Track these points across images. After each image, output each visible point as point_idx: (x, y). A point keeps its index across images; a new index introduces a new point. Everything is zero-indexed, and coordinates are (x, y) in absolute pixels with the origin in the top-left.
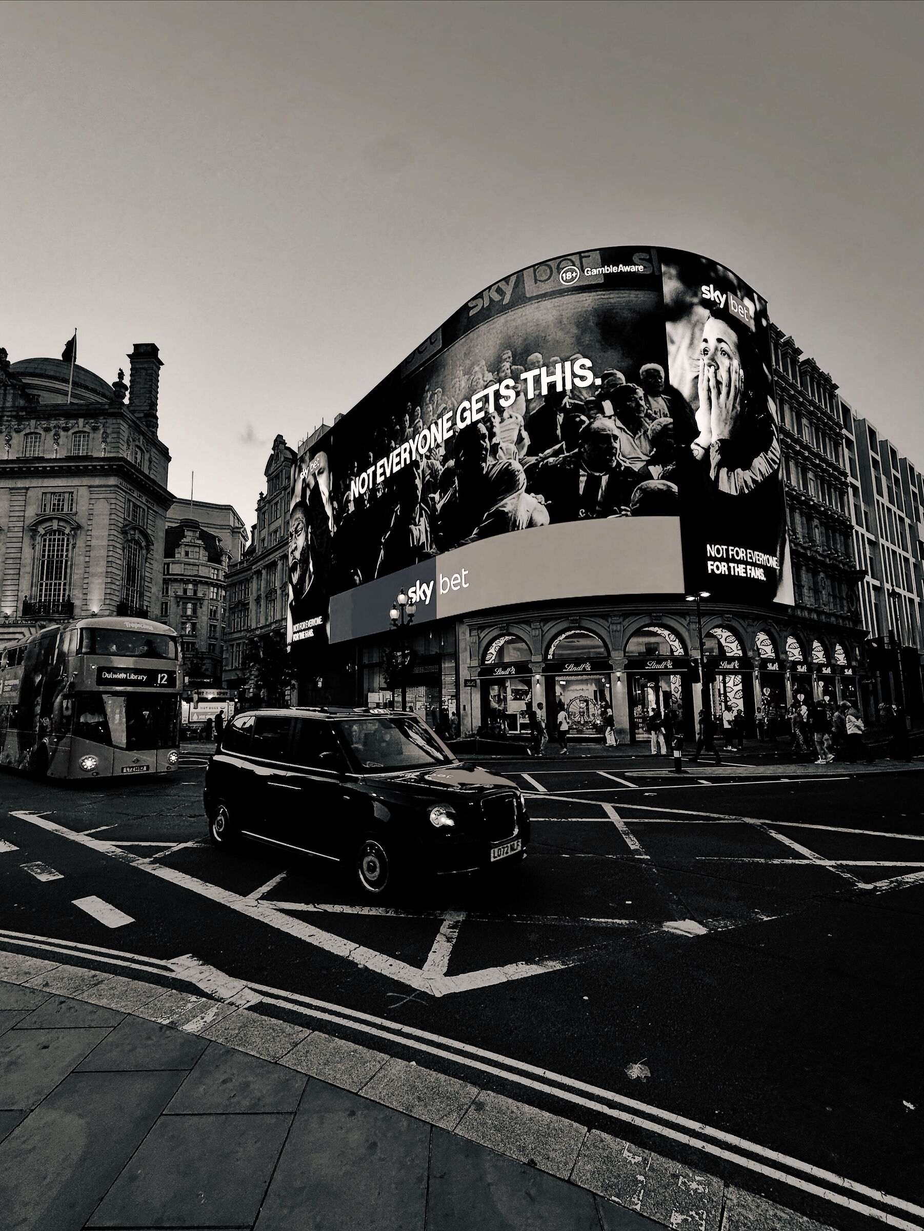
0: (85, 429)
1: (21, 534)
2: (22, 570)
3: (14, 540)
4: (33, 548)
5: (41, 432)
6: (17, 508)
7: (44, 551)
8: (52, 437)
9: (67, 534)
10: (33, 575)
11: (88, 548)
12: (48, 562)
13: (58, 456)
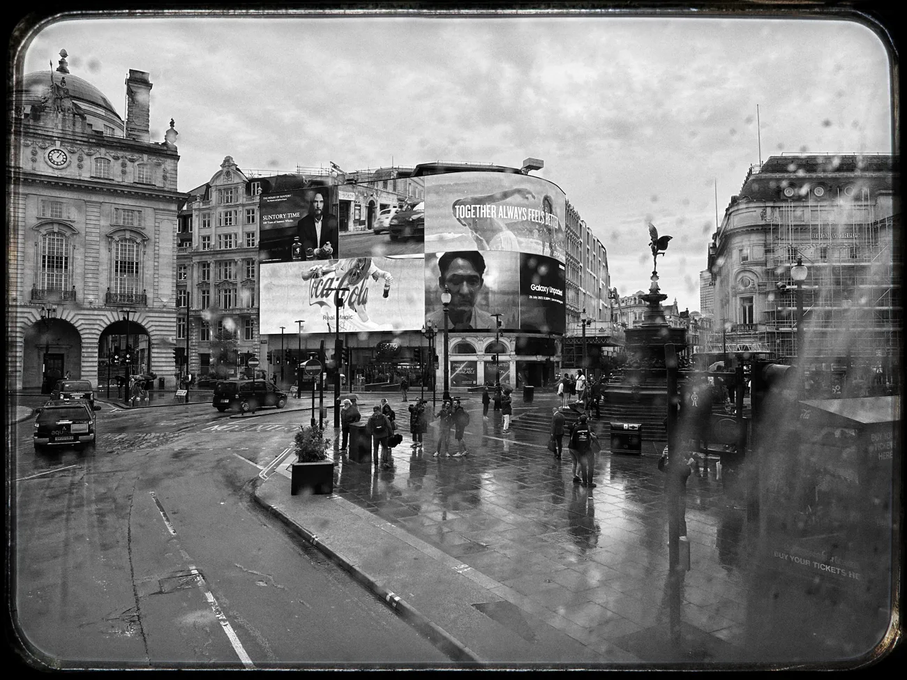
0: (148, 163)
1: (98, 239)
2: (100, 267)
3: (92, 243)
5: (111, 159)
6: (93, 218)
7: (117, 253)
8: (120, 165)
9: (137, 243)
10: (110, 272)
11: (157, 256)
12: (121, 262)
13: (126, 181)
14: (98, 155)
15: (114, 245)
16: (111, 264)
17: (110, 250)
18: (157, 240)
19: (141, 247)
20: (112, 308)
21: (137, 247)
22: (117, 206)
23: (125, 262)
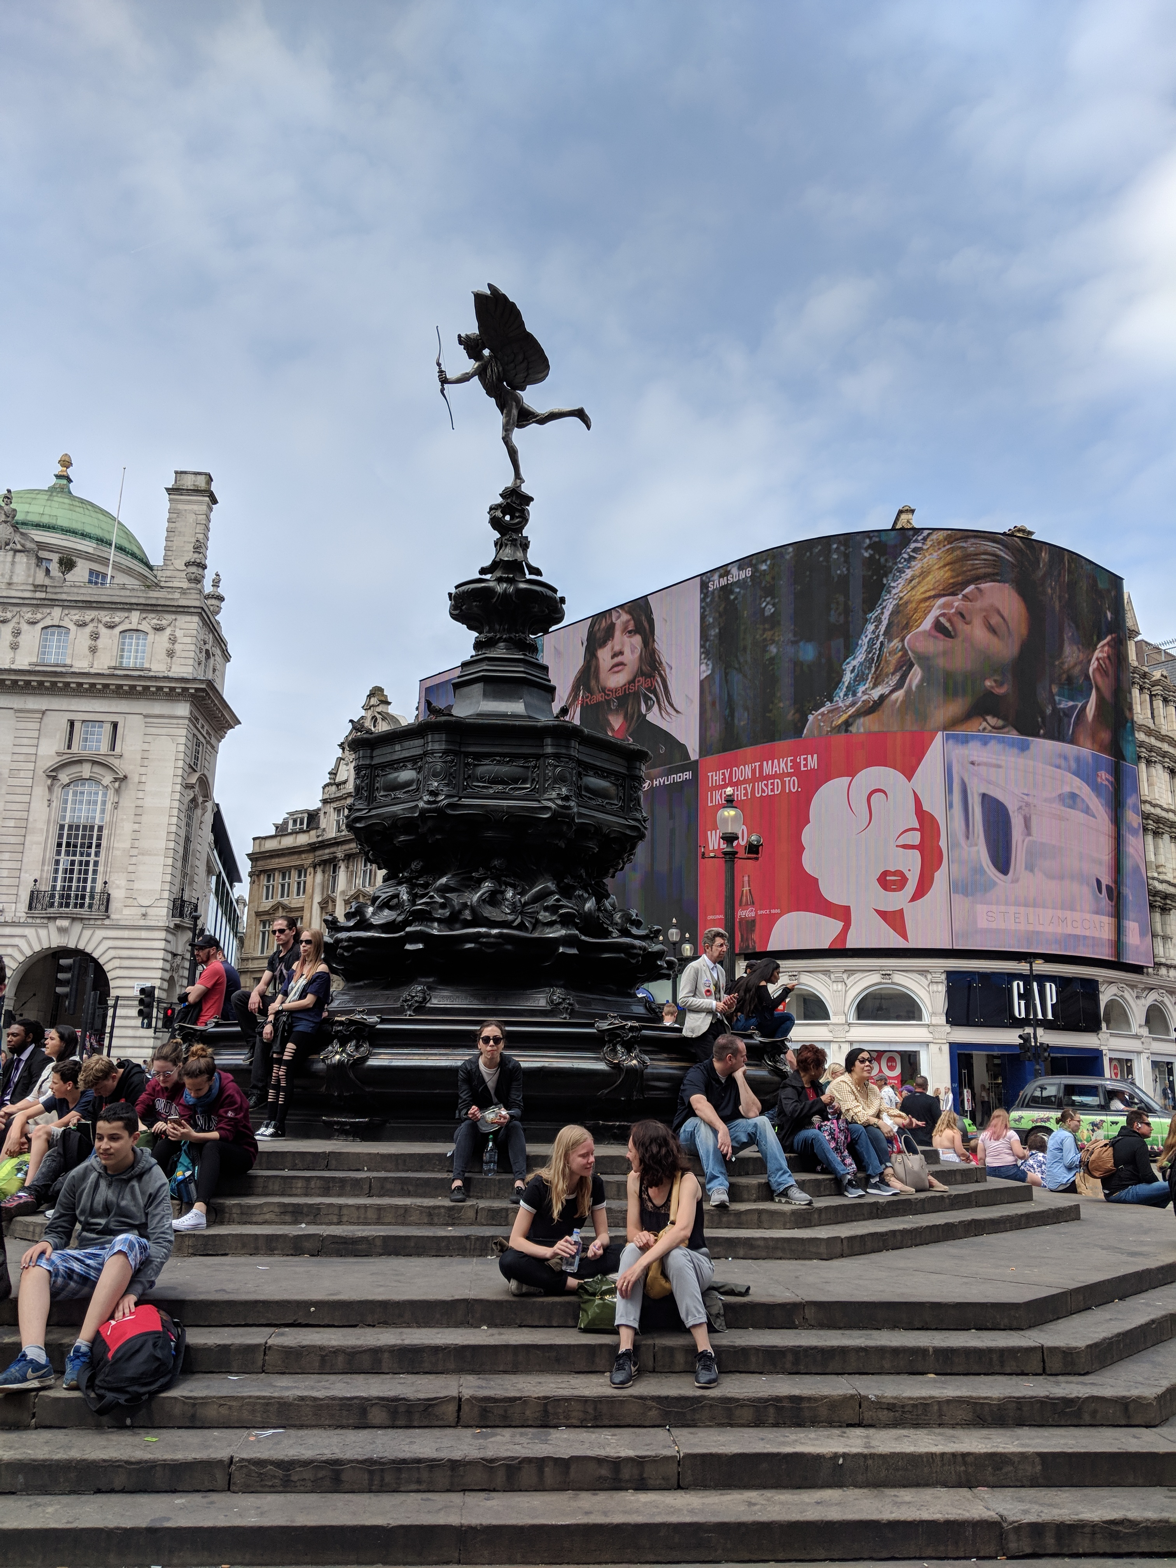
0: (141, 628)
1: (30, 782)
2: (28, 838)
3: (19, 790)
4: (49, 805)
5: (71, 626)
6: (25, 741)
7: (64, 810)
8: (87, 636)
9: (103, 786)
10: (47, 848)
11: (139, 811)
12: (70, 827)
13: (95, 667)
14: (48, 622)
15: (57, 790)
16: (48, 831)
17: (50, 803)
18: (143, 779)
19: (111, 793)
20: (38, 921)
21: (105, 795)
22: (72, 716)
23: (78, 827)
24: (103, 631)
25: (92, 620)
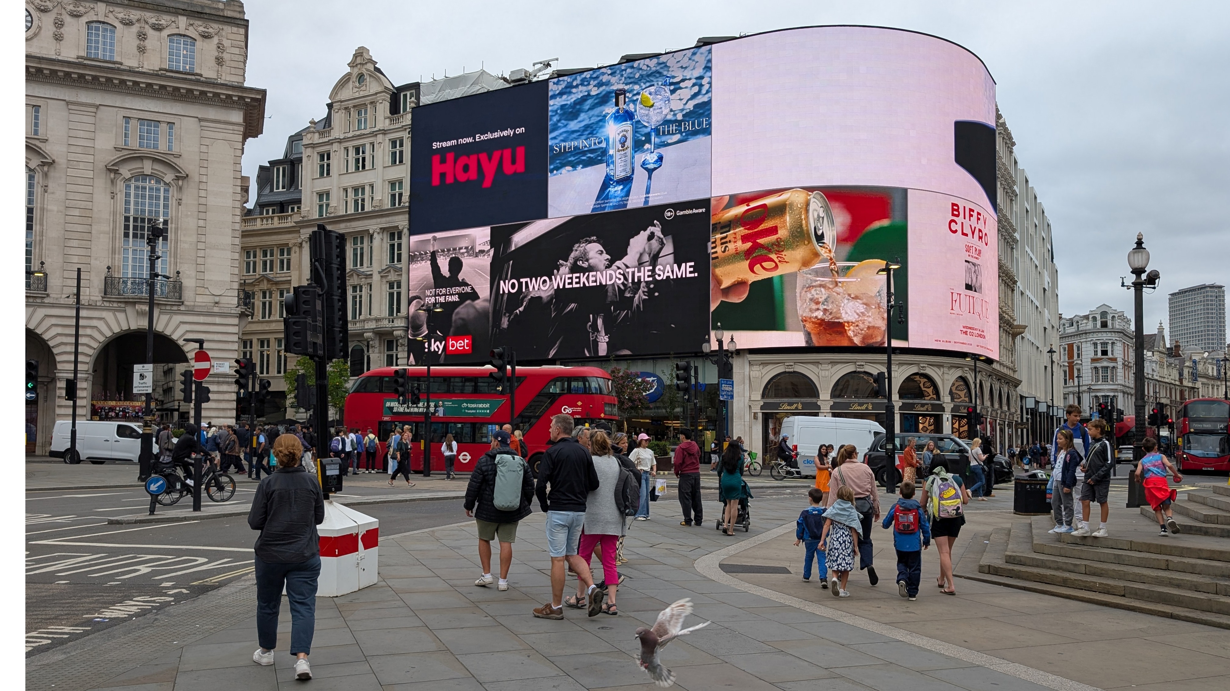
0: (188, 33)
1: (90, 174)
2: (94, 227)
3: (80, 181)
4: (113, 198)
5: (117, 24)
6: (81, 134)
7: (127, 202)
8: (135, 36)
9: (165, 183)
10: (114, 239)
11: (202, 208)
12: (135, 219)
13: (145, 66)
14: (92, 17)
15: (120, 185)
16: (114, 222)
17: (113, 196)
18: (204, 179)
19: (173, 191)
20: (115, 305)
21: (166, 191)
22: (128, 114)
23: (143, 220)
24: (150, 32)
25: (138, 20)
